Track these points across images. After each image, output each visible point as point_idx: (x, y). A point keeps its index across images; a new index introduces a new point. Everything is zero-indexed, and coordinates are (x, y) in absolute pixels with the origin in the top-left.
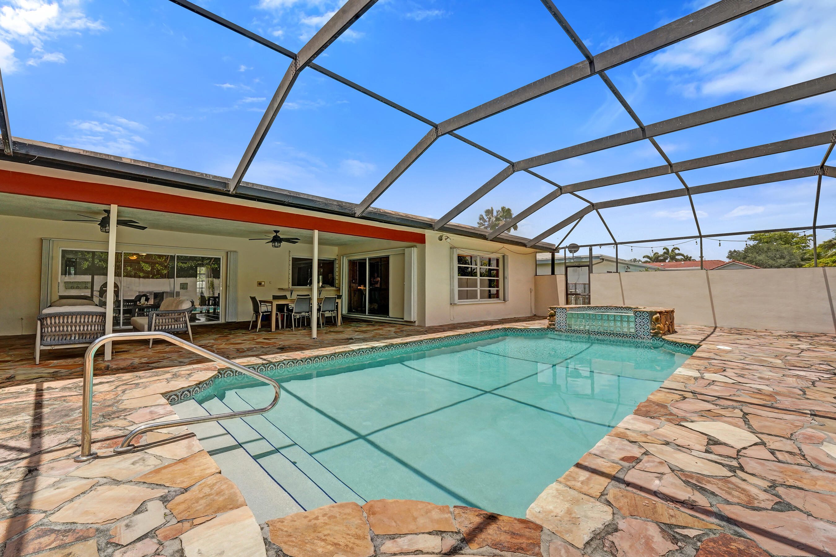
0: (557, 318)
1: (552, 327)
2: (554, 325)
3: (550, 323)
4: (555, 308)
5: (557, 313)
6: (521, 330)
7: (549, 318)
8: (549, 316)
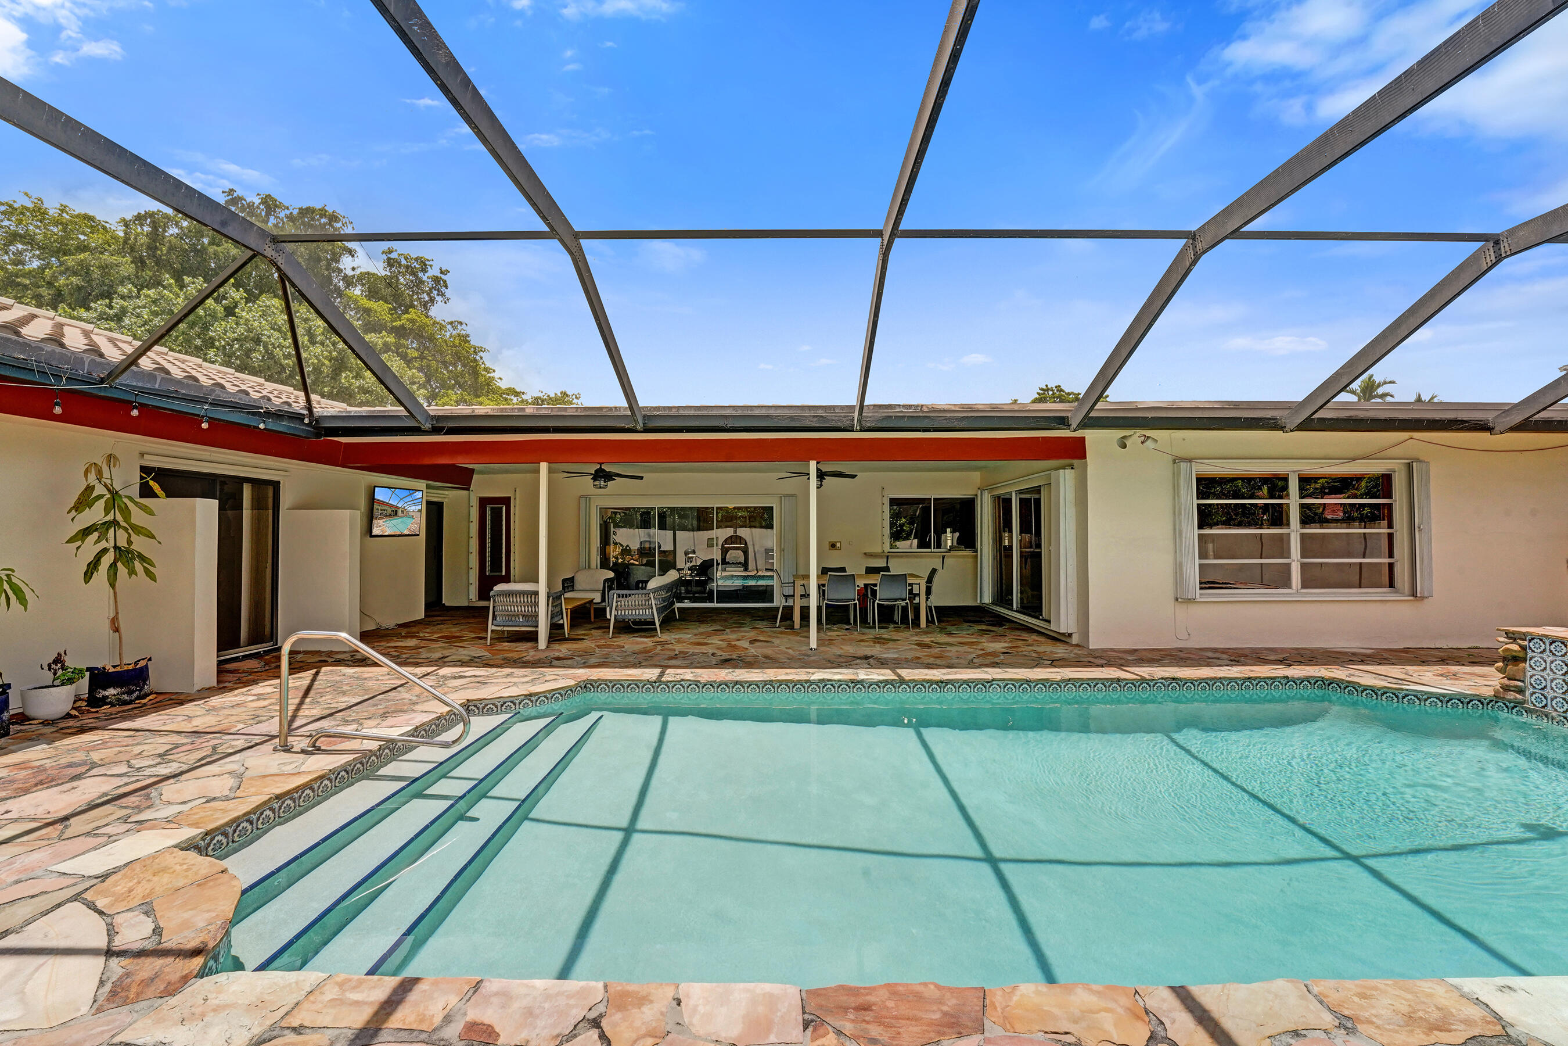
0: (1533, 672)
1: (1511, 695)
2: (1521, 691)
3: (1506, 681)
4: (1523, 636)
5: (1530, 654)
6: (1374, 690)
7: (1500, 664)
8: (1504, 659)
